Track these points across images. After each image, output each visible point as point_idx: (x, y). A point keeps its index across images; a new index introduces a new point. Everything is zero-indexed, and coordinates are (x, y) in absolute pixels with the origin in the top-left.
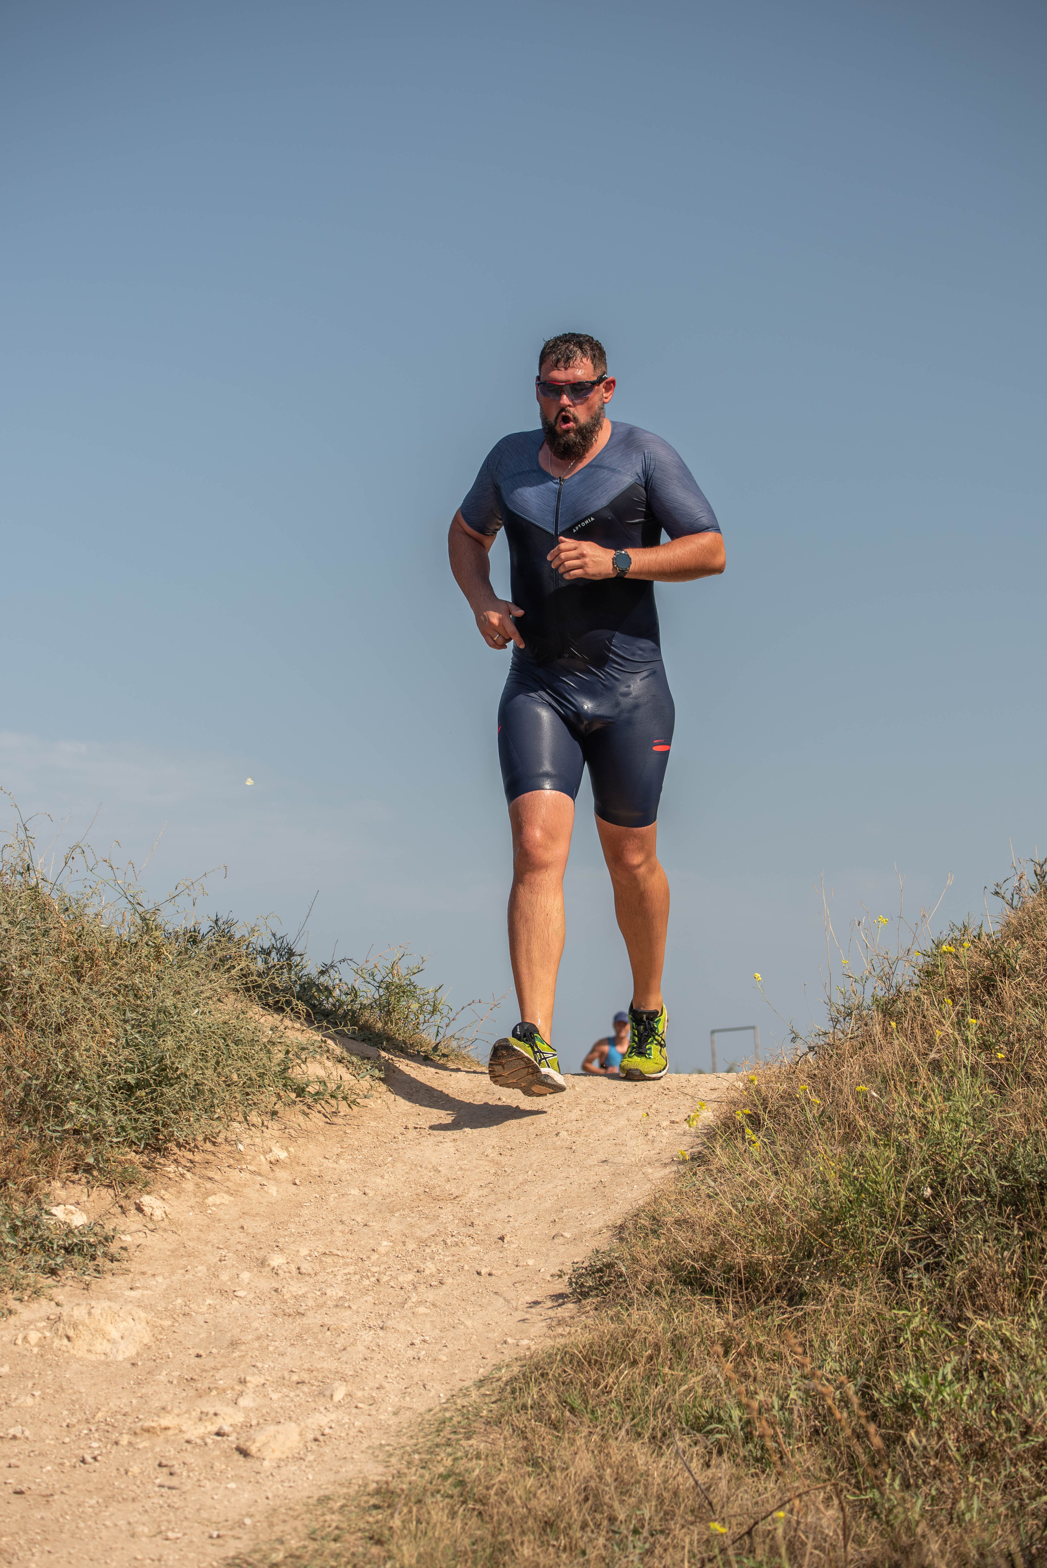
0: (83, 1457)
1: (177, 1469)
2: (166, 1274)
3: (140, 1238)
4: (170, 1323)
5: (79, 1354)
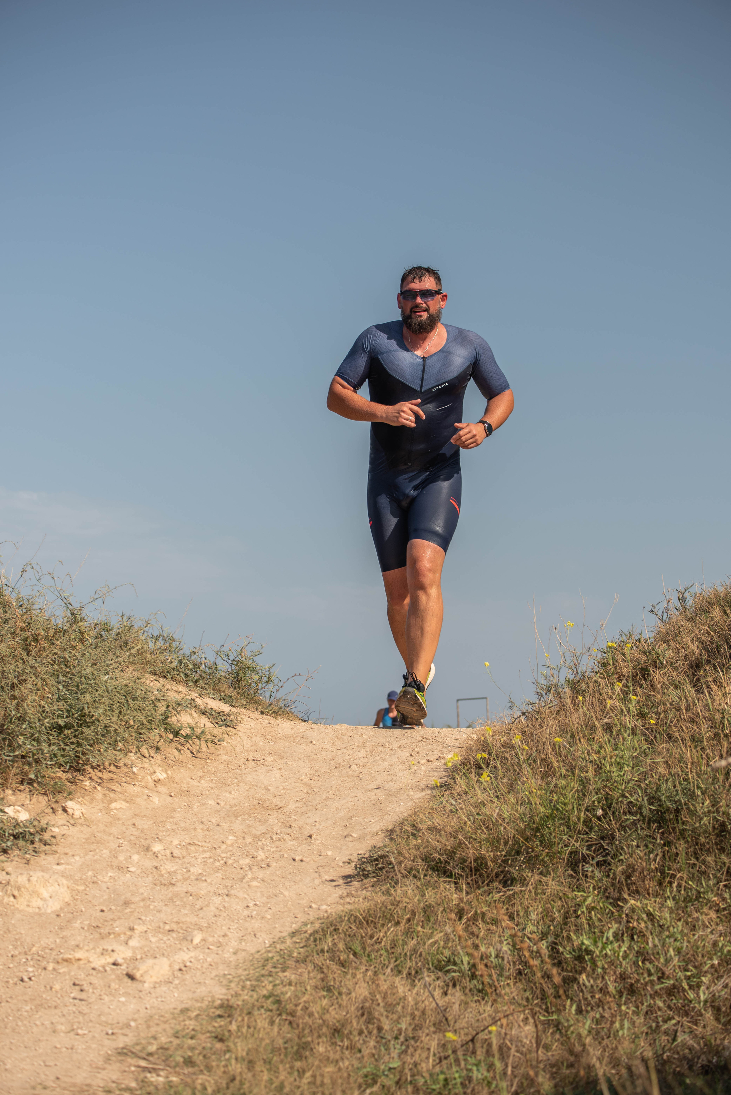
0: (22, 978)
1: (85, 987)
2: (82, 855)
3: (64, 830)
4: (83, 888)
5: (21, 908)
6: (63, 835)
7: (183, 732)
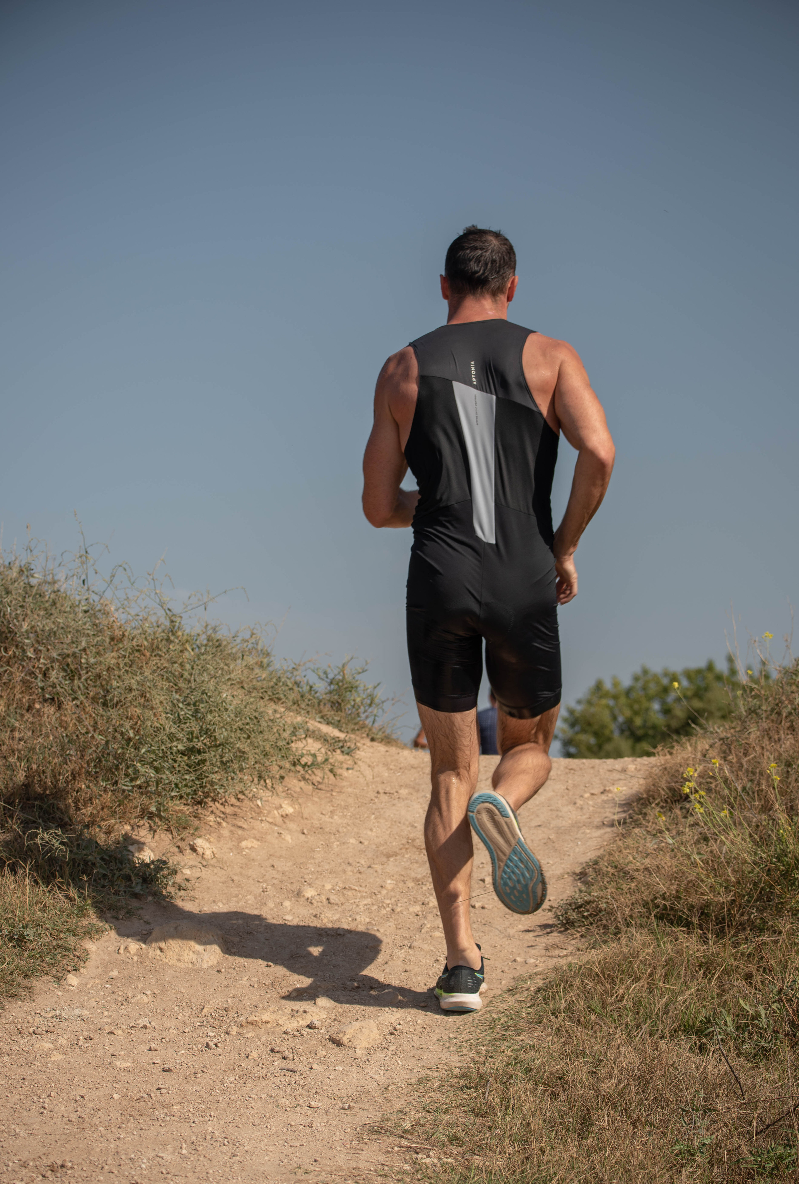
0: (207, 1044)
1: (288, 1054)
2: (224, 901)
3: (197, 872)
4: (238, 939)
6: (198, 878)
7: (303, 761)
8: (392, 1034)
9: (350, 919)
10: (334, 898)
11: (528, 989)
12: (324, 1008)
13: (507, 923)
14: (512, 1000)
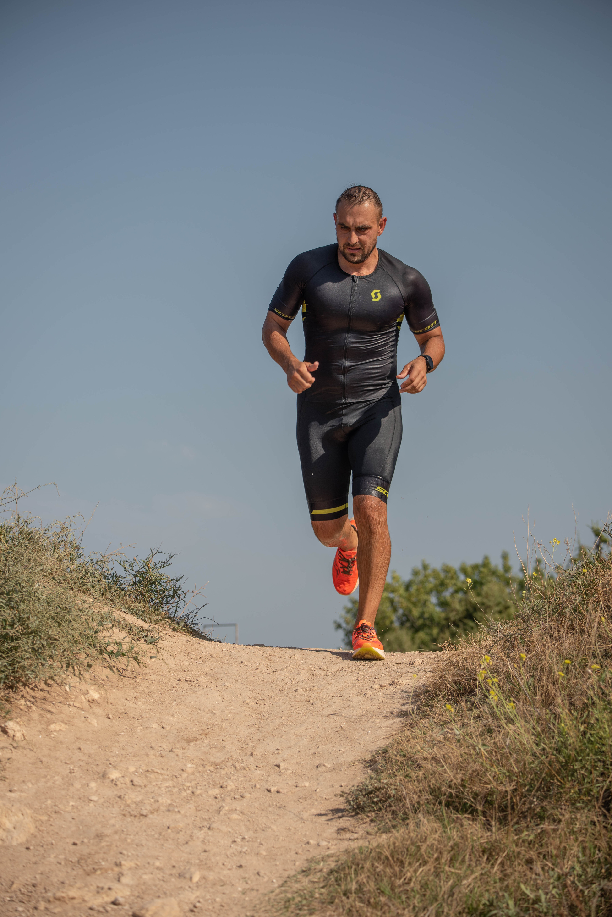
2: (33, 781)
4: (46, 818)
6: (9, 759)
7: (110, 649)
8: (192, 911)
9: (152, 800)
10: (137, 781)
11: (321, 870)
12: (127, 885)
13: (301, 807)
14: (305, 881)
